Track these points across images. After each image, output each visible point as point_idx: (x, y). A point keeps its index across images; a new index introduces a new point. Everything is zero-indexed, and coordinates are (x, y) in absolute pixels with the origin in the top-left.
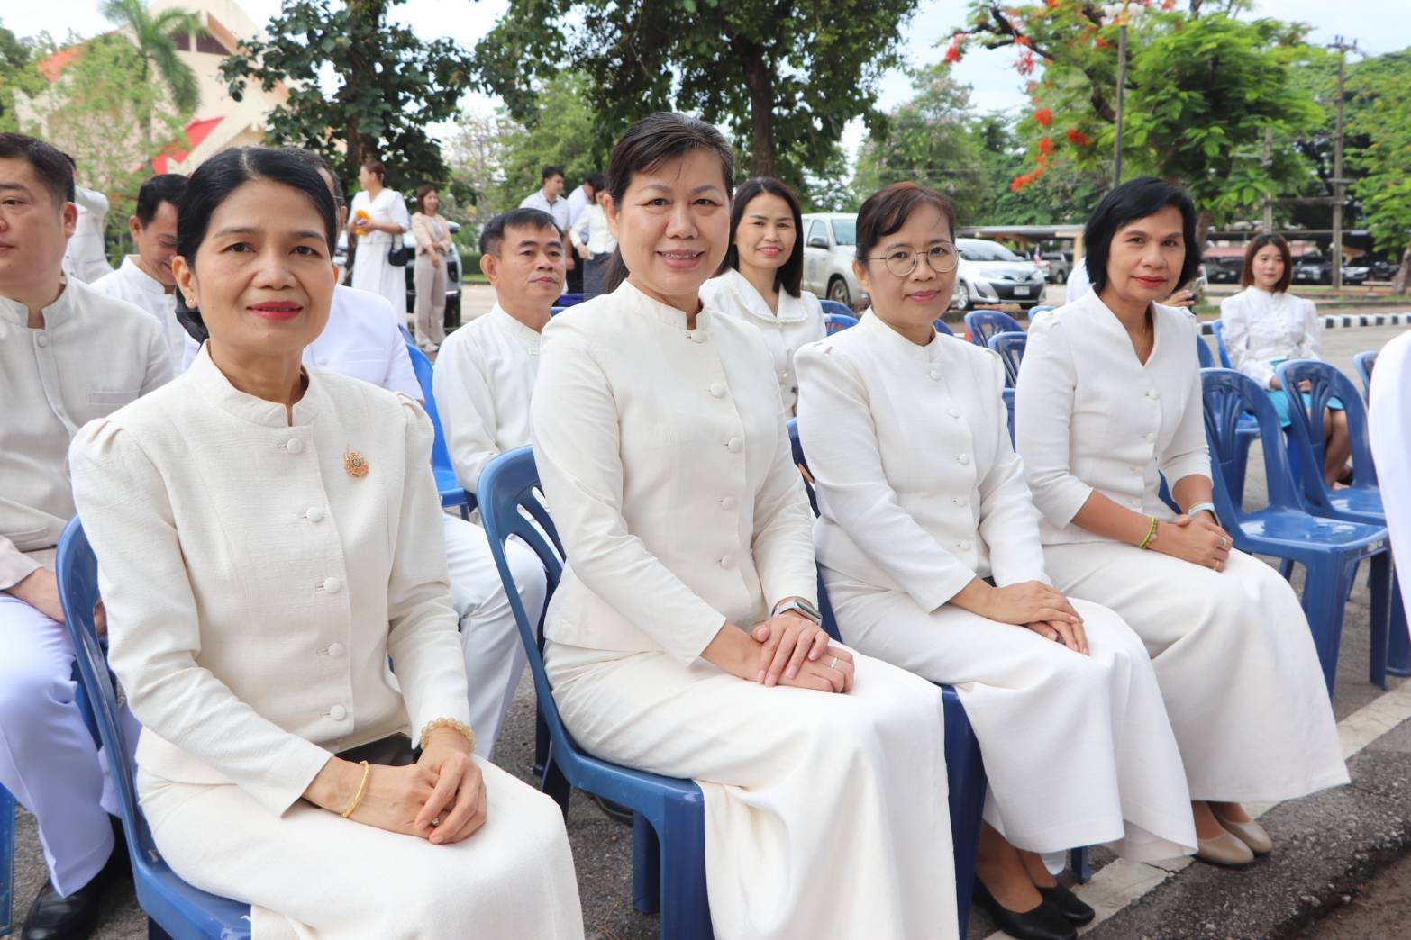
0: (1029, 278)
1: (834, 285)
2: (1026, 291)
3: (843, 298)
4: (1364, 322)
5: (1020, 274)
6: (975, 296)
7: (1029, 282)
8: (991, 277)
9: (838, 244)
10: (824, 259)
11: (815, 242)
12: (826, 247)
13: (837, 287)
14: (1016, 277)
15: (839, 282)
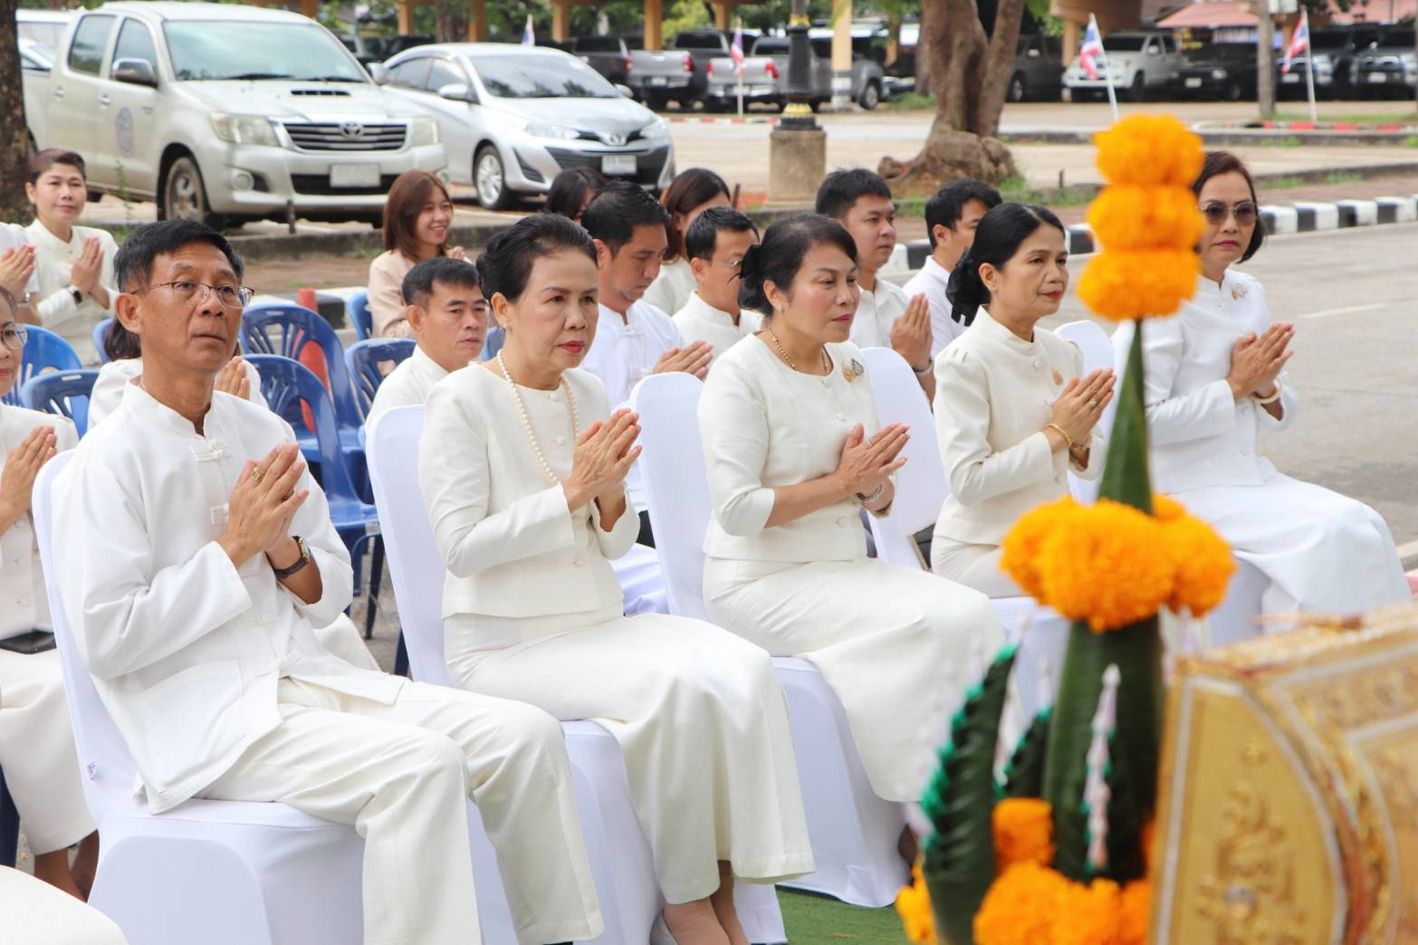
0: (635, 136)
1: (174, 169)
2: (629, 166)
3: (193, 199)
4: (1348, 218)
5: (614, 124)
6: (517, 179)
7: (634, 146)
8: (548, 133)
9: (185, 75)
10: (148, 110)
11: (130, 72)
12: (152, 83)
13: (180, 172)
14: (606, 136)
15: (183, 162)
